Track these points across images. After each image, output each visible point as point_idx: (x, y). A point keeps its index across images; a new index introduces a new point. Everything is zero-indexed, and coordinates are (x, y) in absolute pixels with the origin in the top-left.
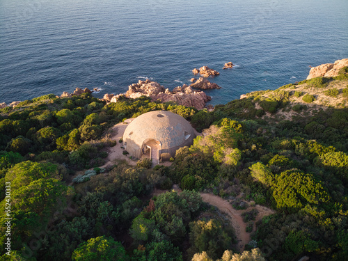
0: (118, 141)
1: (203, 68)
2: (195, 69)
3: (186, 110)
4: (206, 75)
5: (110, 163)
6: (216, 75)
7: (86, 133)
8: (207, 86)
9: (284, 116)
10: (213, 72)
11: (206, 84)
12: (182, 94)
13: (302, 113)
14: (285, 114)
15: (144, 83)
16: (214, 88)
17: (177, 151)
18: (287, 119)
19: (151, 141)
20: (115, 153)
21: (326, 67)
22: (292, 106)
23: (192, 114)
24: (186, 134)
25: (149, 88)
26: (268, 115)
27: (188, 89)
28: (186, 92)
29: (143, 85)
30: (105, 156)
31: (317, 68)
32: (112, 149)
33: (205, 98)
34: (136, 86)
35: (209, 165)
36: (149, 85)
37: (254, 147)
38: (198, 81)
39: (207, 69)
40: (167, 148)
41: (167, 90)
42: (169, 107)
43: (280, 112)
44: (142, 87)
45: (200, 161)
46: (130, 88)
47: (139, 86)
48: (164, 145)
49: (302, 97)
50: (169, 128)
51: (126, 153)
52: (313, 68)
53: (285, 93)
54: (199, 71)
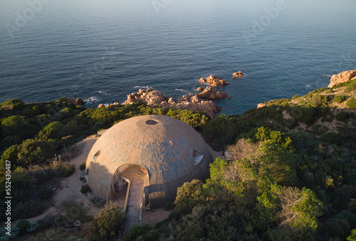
0: (78, 167)
1: (211, 77)
2: (201, 79)
3: (194, 115)
4: (214, 84)
5: (52, 211)
6: (225, 84)
7: (26, 152)
8: (216, 96)
9: (325, 127)
10: (221, 81)
11: (215, 93)
12: (187, 103)
13: (350, 123)
14: (326, 124)
15: (145, 92)
16: (224, 98)
17: (179, 190)
18: (330, 131)
19: (133, 169)
20: (68, 190)
21: (349, 74)
22: (335, 114)
23: (202, 121)
24: (195, 154)
25: (150, 97)
26: (303, 126)
27: (194, 98)
28: (193, 101)
29: (144, 94)
30: (48, 197)
31: (339, 75)
32: (64, 182)
33: (215, 109)
34: (136, 95)
35: (249, 228)
36: (151, 94)
37: (330, 181)
38: (206, 91)
39: (215, 78)
40: (161, 182)
41: (170, 99)
42: (170, 112)
43: (319, 122)
44: (142, 97)
45: (228, 219)
46: (129, 97)
47: (140, 96)
48: (154, 177)
49: (345, 102)
50: (165, 144)
51: (86, 190)
52: (334, 76)
53: (322, 97)
54: (205, 80)
